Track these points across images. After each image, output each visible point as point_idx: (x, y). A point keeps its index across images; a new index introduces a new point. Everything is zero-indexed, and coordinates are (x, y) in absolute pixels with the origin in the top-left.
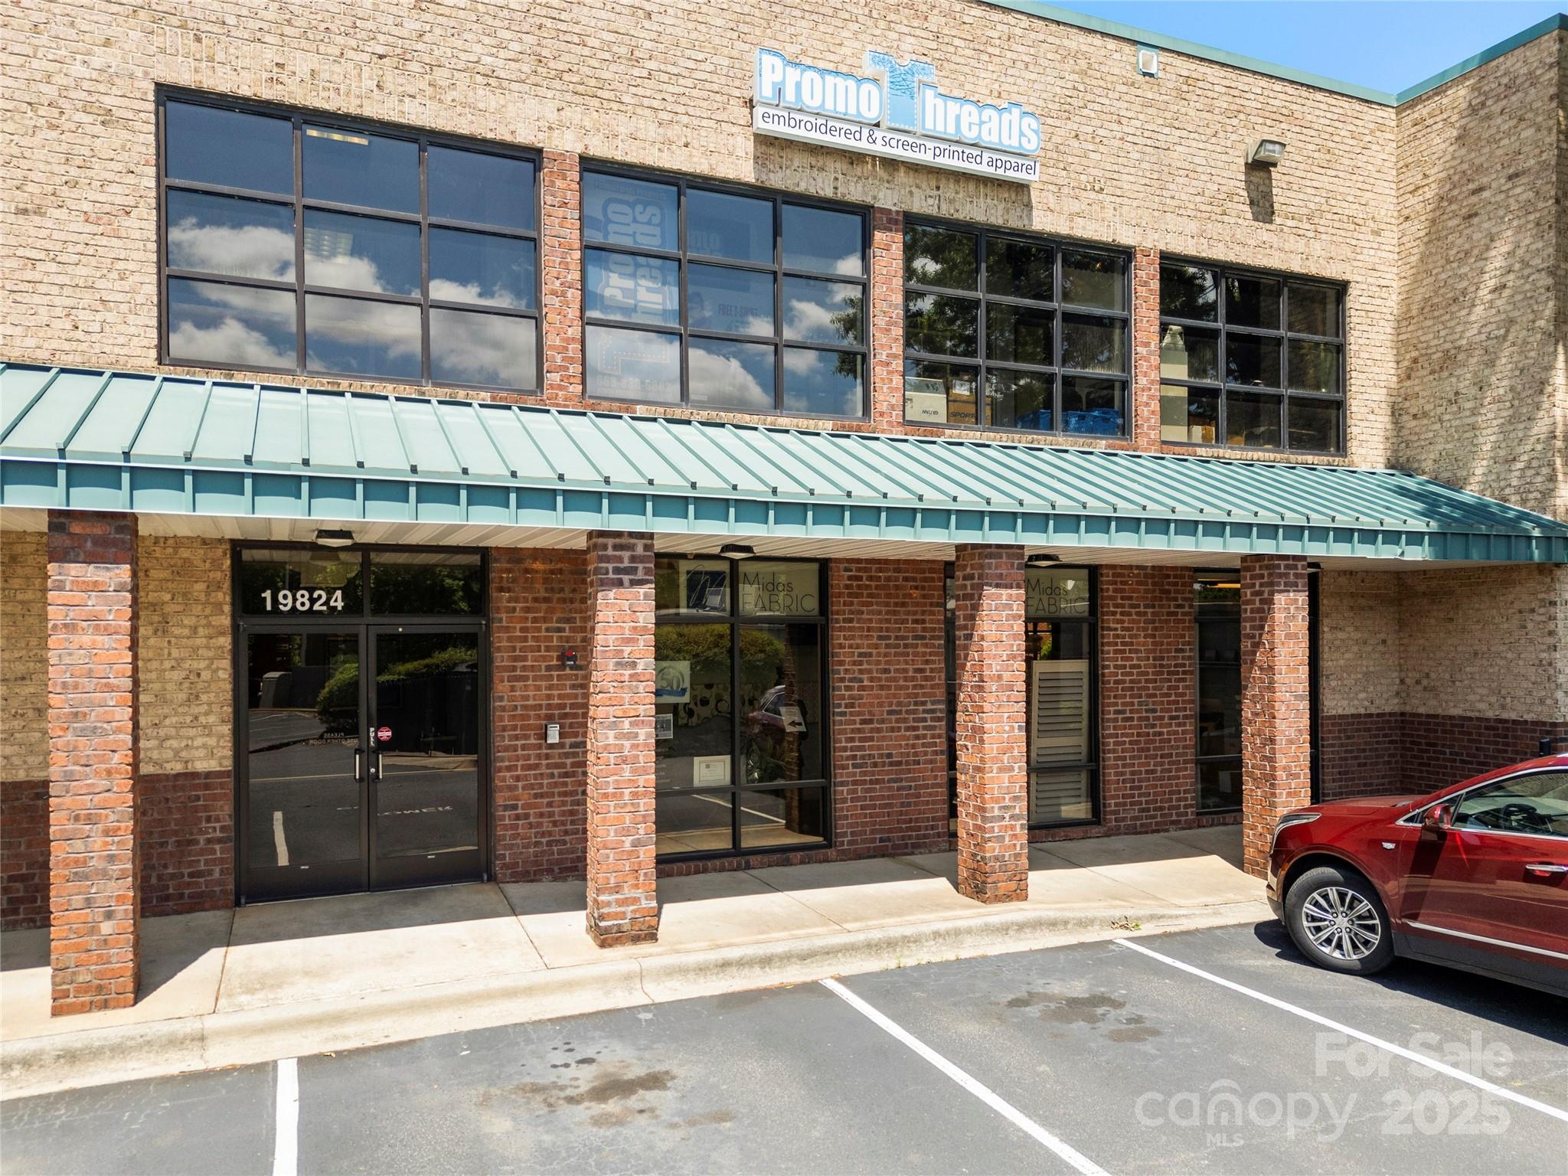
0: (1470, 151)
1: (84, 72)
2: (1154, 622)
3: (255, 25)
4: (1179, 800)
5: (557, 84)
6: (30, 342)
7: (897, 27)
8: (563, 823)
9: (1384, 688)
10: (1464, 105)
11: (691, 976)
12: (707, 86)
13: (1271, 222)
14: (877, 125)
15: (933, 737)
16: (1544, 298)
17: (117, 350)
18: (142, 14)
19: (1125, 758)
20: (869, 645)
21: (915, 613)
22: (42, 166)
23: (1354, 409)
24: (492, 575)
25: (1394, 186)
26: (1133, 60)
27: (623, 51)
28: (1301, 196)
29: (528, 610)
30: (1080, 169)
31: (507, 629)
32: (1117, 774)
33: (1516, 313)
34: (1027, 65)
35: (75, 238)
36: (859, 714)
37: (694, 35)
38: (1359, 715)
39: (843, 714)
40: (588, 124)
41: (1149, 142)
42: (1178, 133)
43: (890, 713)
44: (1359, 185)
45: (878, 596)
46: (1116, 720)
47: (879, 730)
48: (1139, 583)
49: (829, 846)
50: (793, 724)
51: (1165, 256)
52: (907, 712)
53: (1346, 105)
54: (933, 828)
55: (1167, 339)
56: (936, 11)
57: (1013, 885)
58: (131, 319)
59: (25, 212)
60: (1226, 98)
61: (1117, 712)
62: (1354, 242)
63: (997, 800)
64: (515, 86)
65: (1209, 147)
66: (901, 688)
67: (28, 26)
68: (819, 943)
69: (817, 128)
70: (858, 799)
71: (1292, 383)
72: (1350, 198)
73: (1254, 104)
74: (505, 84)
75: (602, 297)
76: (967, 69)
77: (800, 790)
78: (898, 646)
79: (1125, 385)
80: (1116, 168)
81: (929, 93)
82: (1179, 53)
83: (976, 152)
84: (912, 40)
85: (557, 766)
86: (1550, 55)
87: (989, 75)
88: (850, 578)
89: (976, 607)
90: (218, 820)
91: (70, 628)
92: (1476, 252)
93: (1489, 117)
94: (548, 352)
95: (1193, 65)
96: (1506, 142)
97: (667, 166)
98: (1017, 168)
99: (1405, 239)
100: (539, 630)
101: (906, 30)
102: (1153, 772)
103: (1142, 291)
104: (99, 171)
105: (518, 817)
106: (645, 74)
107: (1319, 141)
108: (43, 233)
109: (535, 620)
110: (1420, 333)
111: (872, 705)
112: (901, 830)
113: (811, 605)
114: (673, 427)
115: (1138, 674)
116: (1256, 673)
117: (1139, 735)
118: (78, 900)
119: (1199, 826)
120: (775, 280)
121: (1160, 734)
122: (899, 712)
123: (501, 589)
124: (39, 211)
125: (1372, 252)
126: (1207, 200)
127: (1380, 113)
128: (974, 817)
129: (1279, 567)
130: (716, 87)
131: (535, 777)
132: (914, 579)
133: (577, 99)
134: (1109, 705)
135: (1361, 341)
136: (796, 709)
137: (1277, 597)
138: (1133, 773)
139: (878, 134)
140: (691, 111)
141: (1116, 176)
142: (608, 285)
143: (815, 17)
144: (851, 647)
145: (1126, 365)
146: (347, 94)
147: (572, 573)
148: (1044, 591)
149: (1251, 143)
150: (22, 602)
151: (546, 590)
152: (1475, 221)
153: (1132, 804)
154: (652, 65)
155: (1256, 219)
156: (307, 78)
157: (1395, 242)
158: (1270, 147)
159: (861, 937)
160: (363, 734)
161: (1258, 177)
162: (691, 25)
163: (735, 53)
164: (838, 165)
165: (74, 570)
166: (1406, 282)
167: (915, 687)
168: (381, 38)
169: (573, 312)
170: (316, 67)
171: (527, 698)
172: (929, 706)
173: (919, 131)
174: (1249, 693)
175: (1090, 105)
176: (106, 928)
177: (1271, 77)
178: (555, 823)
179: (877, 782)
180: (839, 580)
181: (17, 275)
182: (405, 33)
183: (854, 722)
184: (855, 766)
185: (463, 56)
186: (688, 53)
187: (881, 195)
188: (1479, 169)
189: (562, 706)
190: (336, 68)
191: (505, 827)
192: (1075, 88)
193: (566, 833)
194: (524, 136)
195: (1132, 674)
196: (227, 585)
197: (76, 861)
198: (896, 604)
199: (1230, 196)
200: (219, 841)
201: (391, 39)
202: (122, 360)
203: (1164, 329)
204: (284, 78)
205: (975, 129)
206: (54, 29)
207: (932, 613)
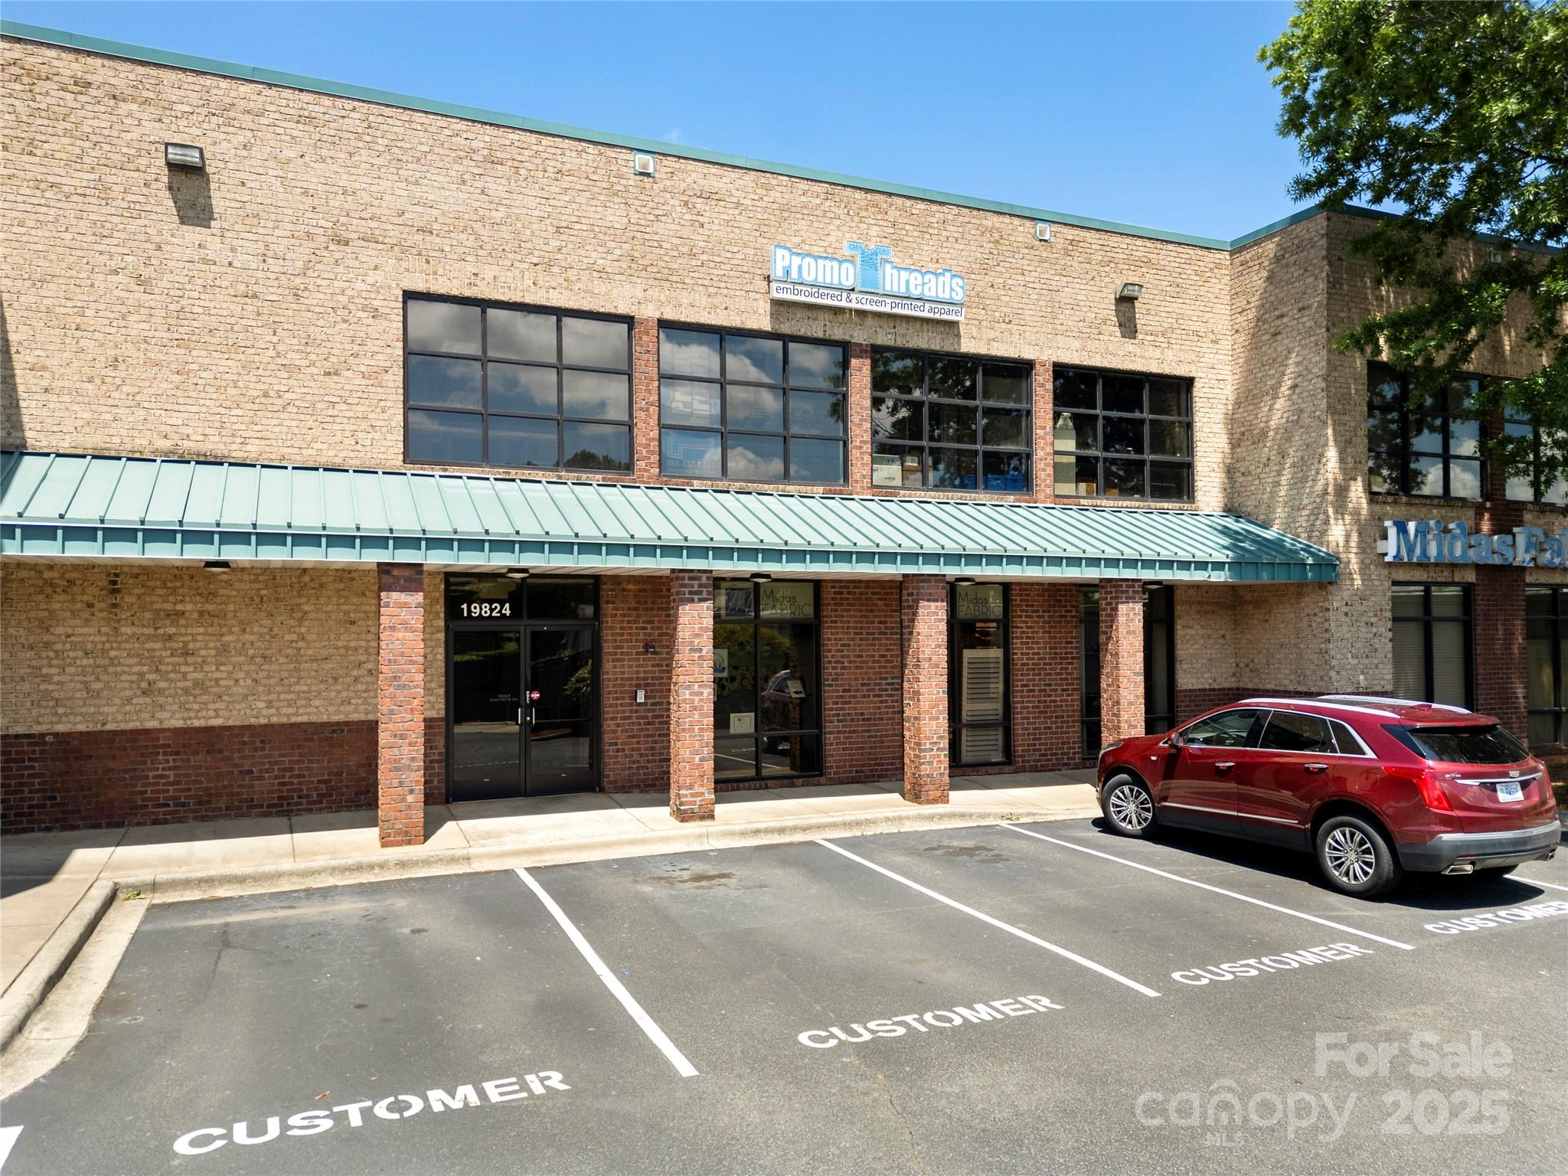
0: (1276, 288)
1: (364, 287)
2: (1049, 622)
3: (460, 250)
4: (1069, 748)
5: (644, 274)
6: (332, 453)
7: (866, 220)
8: (647, 755)
9: (1224, 670)
10: (1272, 255)
11: (737, 837)
12: (740, 268)
13: (1135, 338)
14: (853, 290)
15: (893, 701)
16: (1320, 396)
17: (380, 456)
18: (396, 249)
19: (1029, 718)
20: (848, 639)
21: (880, 617)
22: (339, 345)
23: (1199, 469)
24: (602, 593)
25: (1228, 307)
26: (1032, 231)
27: (685, 250)
28: (1157, 318)
29: (624, 615)
30: (994, 308)
31: (611, 628)
32: (1023, 729)
33: (1304, 405)
34: (957, 241)
35: (357, 388)
36: (841, 685)
37: (731, 236)
38: (1204, 690)
39: (831, 685)
40: (663, 298)
41: (1045, 287)
42: (1065, 279)
43: (862, 685)
44: (1202, 308)
45: (855, 605)
46: (1022, 691)
47: (855, 697)
48: (1038, 595)
49: (821, 775)
50: (796, 692)
51: (1056, 365)
52: (875, 684)
53: (1191, 252)
54: (892, 764)
55: (1060, 422)
56: (893, 208)
57: (939, 793)
58: (388, 436)
59: (329, 374)
60: (1100, 253)
61: (1023, 686)
62: (1198, 349)
63: (928, 738)
64: (618, 277)
65: (1088, 287)
66: (870, 668)
67: (332, 261)
68: (813, 821)
69: (812, 295)
70: (840, 743)
71: (1153, 451)
72: (1195, 318)
73: (1121, 256)
74: (611, 276)
75: (670, 408)
76: (915, 245)
77: (801, 737)
78: (868, 639)
79: (1029, 456)
80: (1020, 306)
81: (888, 266)
82: (1065, 224)
83: (920, 303)
84: (876, 228)
85: (643, 718)
86: (1322, 228)
87: (929, 248)
88: (835, 593)
89: (915, 614)
90: (436, 749)
91: (393, 628)
92: (1279, 360)
93: (1287, 266)
94: (637, 448)
95: (1076, 232)
96: (1297, 284)
97: (714, 323)
98: (949, 313)
99: (1235, 346)
100: (631, 628)
101: (873, 222)
102: (1049, 728)
103: (1040, 391)
104: (370, 346)
105: (618, 751)
106: (699, 263)
107: (1171, 279)
108: (339, 386)
109: (629, 622)
110: (1245, 414)
111: (850, 679)
112: (870, 765)
113: (809, 611)
114: (717, 495)
115: (1039, 659)
116: (1108, 657)
117: (1039, 702)
118: (395, 782)
119: (1084, 768)
120: (784, 393)
121: (1055, 701)
122: (869, 684)
123: (608, 602)
124: (337, 374)
125: (1212, 356)
126: (1088, 324)
127: (1218, 256)
128: (914, 749)
129: (1121, 586)
130: (745, 269)
131: (629, 724)
132: (879, 594)
133: (656, 283)
134: (1017, 681)
135: (1204, 420)
136: (799, 682)
137: (1120, 606)
138: (1034, 729)
139: (853, 296)
140: (729, 286)
141: (1020, 312)
142: (674, 400)
143: (811, 218)
144: (835, 639)
145: (1029, 442)
146: (515, 290)
147: (653, 591)
148: (971, 601)
149: (1119, 283)
150: (326, 612)
151: (636, 602)
152: (1279, 337)
153: (1034, 750)
154: (704, 257)
155: (1123, 336)
156: (491, 281)
157: (1229, 347)
158: (1130, 287)
159: (840, 819)
160: (522, 694)
161: (1124, 307)
162: (729, 229)
163: (757, 246)
164: (826, 316)
165: (395, 595)
166: (1237, 377)
167: (879, 667)
168: (536, 253)
169: (653, 422)
170: (497, 274)
171: (623, 673)
172: (890, 681)
173: (881, 291)
174: (1105, 671)
175: (1002, 264)
176: (410, 798)
177: (1134, 236)
178: (641, 755)
179: (854, 732)
180: (828, 595)
181: (325, 412)
182: (550, 249)
183: (838, 691)
184: (838, 721)
185: (585, 260)
186: (727, 247)
187: (855, 334)
188: (1281, 302)
189: (646, 679)
190: (509, 274)
191: (610, 757)
192: (991, 253)
193: (648, 761)
194: (623, 309)
195: (1034, 659)
196: (442, 601)
197: (395, 760)
198: (867, 611)
199: (1104, 321)
200: (438, 761)
201: (542, 253)
202: (383, 462)
203: (1057, 416)
204: (478, 282)
205: (920, 288)
206: (348, 262)
207: (891, 616)
